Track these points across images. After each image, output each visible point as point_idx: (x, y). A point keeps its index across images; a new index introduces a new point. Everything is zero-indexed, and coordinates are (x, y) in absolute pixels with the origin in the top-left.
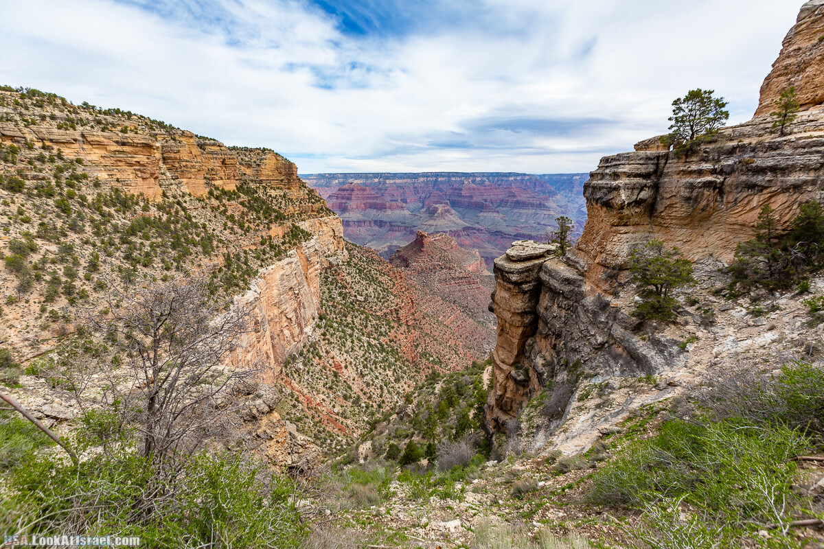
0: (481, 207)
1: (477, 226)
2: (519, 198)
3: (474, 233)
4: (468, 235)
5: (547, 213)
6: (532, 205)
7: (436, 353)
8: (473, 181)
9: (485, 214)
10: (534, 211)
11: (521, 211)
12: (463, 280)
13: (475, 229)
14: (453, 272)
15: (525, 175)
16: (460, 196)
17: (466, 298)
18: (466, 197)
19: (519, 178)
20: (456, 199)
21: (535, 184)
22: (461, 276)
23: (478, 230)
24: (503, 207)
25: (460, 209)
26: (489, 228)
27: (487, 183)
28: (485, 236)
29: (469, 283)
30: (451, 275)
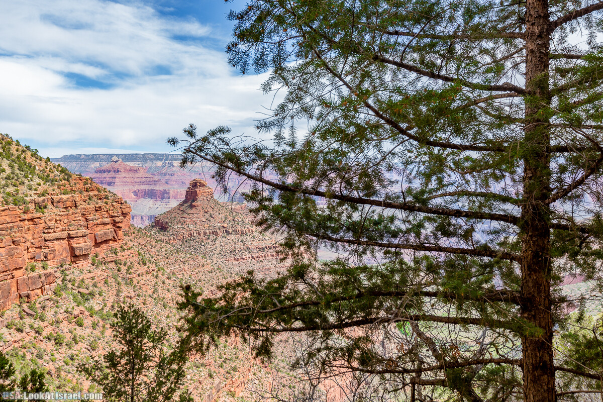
12: (267, 251)
22: (262, 244)
29: (278, 257)
30: (244, 245)
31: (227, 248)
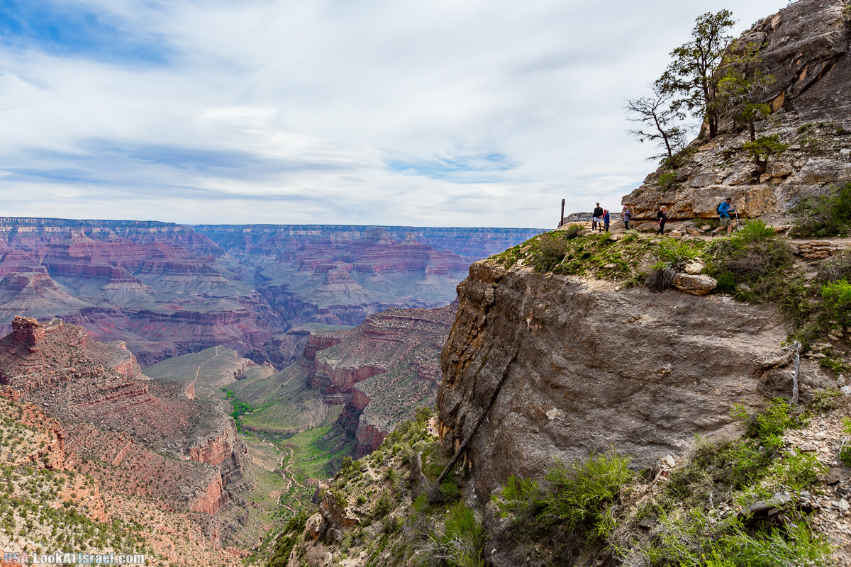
0: (107, 275)
1: (106, 306)
2: (170, 260)
3: (102, 317)
4: (92, 322)
5: (216, 279)
6: (192, 269)
7: (127, 514)
8: (88, 234)
9: (117, 286)
10: (195, 277)
11: (176, 278)
12: (121, 391)
13: (102, 310)
14: (100, 380)
15: (173, 225)
16: (66, 257)
17: (130, 420)
18: (77, 259)
19: (164, 230)
20: (60, 262)
21: (190, 238)
22: (115, 384)
23: (109, 312)
24: (146, 273)
25: (68, 280)
26: (128, 306)
27: (113, 235)
28: (123, 321)
29: (132, 394)
30: (96, 387)
31: (80, 393)
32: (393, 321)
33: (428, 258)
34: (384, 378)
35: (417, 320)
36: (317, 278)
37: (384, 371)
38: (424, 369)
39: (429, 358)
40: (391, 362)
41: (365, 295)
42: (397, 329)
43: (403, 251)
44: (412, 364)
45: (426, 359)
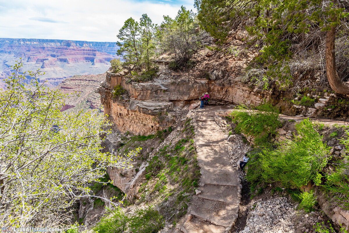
32: (77, 81)
33: (95, 55)
34: (73, 110)
35: (89, 81)
36: (38, 65)
37: (73, 106)
38: (94, 103)
39: (96, 98)
40: (77, 102)
41: (65, 73)
42: (79, 85)
43: (82, 52)
44: (88, 101)
45: (95, 99)
